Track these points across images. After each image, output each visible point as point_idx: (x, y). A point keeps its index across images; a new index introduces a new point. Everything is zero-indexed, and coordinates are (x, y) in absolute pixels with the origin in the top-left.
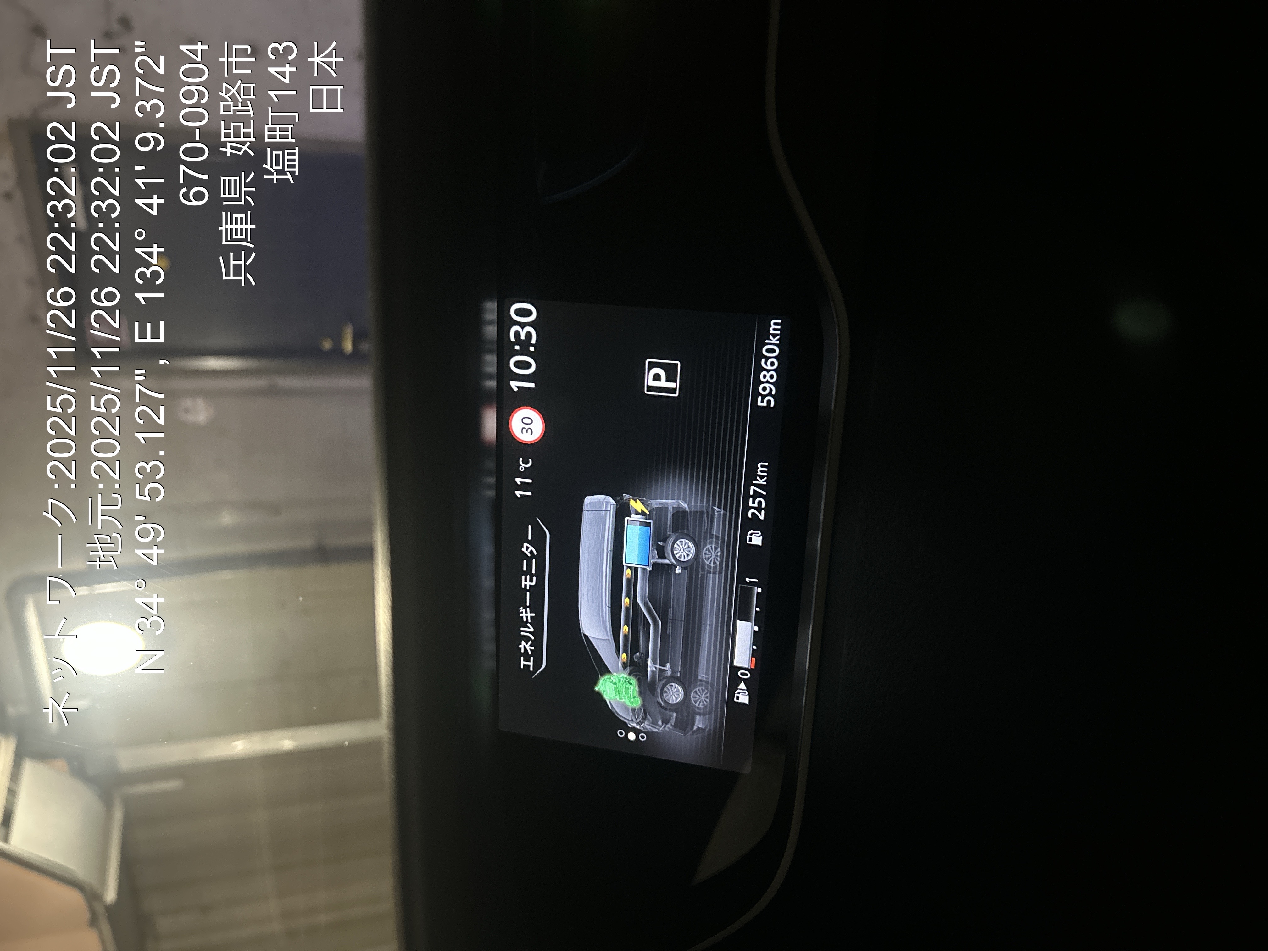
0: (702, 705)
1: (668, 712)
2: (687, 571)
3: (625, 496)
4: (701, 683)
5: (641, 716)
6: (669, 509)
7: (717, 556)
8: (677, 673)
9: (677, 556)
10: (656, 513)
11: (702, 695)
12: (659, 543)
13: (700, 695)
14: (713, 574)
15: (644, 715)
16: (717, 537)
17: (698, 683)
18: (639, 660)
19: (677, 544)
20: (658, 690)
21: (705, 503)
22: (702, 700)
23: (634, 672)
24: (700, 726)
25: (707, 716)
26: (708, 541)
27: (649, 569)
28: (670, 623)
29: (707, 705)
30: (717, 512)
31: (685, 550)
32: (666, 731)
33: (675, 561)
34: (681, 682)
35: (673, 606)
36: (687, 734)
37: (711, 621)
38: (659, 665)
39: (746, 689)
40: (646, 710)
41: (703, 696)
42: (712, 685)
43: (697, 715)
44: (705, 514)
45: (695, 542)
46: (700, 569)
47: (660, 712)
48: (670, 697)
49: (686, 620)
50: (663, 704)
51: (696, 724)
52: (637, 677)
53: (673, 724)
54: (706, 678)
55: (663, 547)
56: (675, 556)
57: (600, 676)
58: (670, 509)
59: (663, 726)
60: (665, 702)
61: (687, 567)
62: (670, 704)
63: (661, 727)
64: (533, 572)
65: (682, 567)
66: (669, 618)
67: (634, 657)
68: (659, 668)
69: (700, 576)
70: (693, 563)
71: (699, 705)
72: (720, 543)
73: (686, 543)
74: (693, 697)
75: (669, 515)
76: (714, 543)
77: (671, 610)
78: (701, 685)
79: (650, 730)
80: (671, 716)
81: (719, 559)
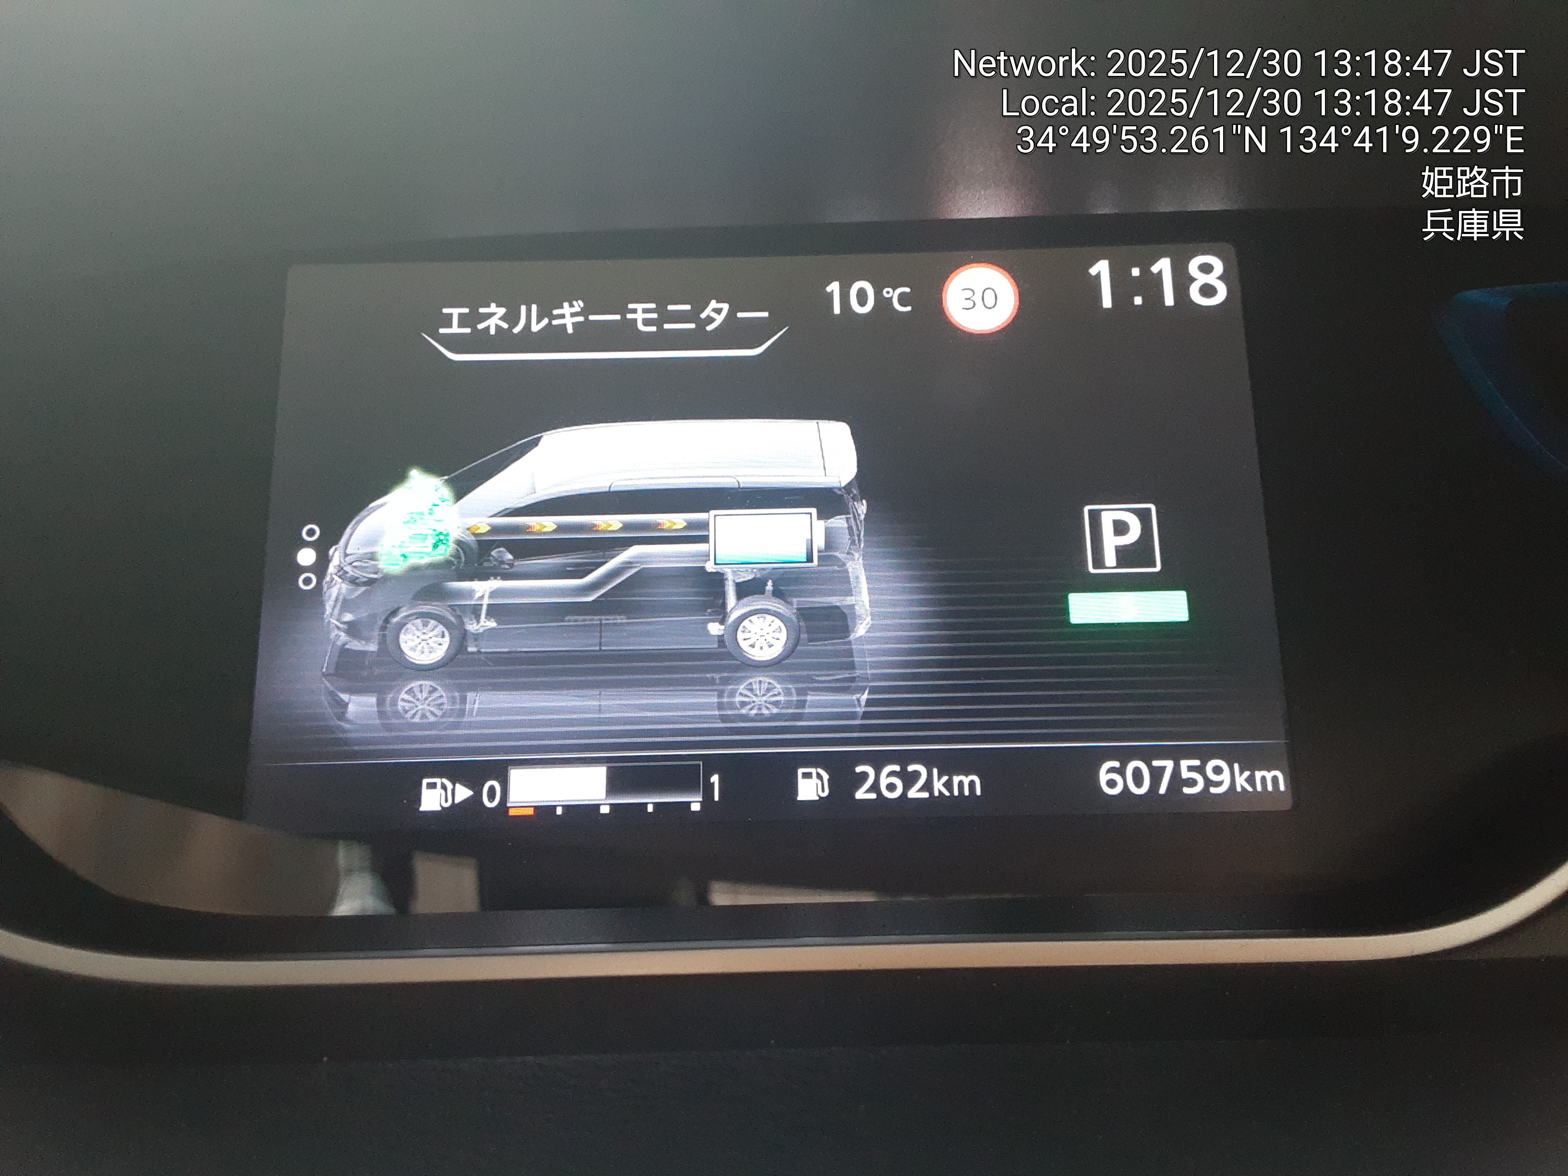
0: (404, 707)
1: (376, 633)
2: (716, 646)
3: (862, 504)
4: (458, 701)
5: (358, 573)
6: (849, 598)
7: (760, 709)
8: (476, 646)
9: (746, 623)
10: (834, 571)
11: (429, 705)
12: (770, 583)
13: (427, 702)
14: (718, 702)
15: (365, 580)
16: (802, 704)
17: (457, 694)
18: (496, 560)
19: (772, 622)
20: (428, 607)
21: (874, 671)
22: (416, 706)
23: (464, 553)
24: (351, 708)
25: (377, 722)
26: (790, 686)
27: (710, 567)
28: (593, 620)
29: (403, 718)
30: (858, 700)
31: (763, 638)
32: (329, 632)
33: (735, 621)
34: (456, 655)
35: (632, 623)
36: (329, 681)
37: (610, 709)
38: (489, 605)
39: (457, 801)
40: (376, 584)
41: (425, 706)
42: (457, 726)
43: (378, 700)
44: (849, 674)
45: (784, 659)
46: (725, 674)
47: (373, 617)
48: (414, 635)
49: (604, 653)
50: (395, 620)
51: (352, 697)
52: (453, 559)
53: (347, 647)
54: (473, 709)
55: (763, 592)
56: (747, 618)
57: (446, 477)
58: (849, 600)
59: (341, 626)
60: (401, 626)
61: (726, 647)
62: (398, 637)
63: (338, 620)
64: (667, 326)
65: (723, 635)
66: (603, 617)
67: (502, 549)
68: (481, 605)
69: (708, 675)
70: (737, 660)
71: (403, 700)
72: (790, 711)
73: (778, 639)
74: (421, 686)
75: (837, 598)
76: (787, 699)
77: (621, 619)
78: (453, 700)
79: (326, 598)
80: (367, 640)
81: (754, 712)
